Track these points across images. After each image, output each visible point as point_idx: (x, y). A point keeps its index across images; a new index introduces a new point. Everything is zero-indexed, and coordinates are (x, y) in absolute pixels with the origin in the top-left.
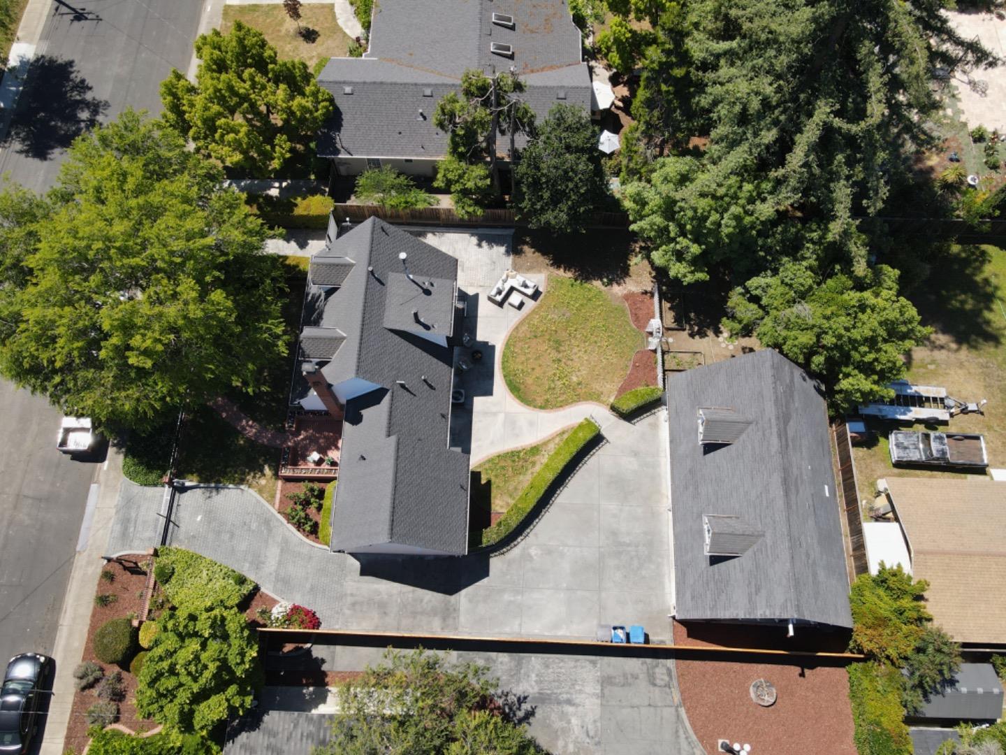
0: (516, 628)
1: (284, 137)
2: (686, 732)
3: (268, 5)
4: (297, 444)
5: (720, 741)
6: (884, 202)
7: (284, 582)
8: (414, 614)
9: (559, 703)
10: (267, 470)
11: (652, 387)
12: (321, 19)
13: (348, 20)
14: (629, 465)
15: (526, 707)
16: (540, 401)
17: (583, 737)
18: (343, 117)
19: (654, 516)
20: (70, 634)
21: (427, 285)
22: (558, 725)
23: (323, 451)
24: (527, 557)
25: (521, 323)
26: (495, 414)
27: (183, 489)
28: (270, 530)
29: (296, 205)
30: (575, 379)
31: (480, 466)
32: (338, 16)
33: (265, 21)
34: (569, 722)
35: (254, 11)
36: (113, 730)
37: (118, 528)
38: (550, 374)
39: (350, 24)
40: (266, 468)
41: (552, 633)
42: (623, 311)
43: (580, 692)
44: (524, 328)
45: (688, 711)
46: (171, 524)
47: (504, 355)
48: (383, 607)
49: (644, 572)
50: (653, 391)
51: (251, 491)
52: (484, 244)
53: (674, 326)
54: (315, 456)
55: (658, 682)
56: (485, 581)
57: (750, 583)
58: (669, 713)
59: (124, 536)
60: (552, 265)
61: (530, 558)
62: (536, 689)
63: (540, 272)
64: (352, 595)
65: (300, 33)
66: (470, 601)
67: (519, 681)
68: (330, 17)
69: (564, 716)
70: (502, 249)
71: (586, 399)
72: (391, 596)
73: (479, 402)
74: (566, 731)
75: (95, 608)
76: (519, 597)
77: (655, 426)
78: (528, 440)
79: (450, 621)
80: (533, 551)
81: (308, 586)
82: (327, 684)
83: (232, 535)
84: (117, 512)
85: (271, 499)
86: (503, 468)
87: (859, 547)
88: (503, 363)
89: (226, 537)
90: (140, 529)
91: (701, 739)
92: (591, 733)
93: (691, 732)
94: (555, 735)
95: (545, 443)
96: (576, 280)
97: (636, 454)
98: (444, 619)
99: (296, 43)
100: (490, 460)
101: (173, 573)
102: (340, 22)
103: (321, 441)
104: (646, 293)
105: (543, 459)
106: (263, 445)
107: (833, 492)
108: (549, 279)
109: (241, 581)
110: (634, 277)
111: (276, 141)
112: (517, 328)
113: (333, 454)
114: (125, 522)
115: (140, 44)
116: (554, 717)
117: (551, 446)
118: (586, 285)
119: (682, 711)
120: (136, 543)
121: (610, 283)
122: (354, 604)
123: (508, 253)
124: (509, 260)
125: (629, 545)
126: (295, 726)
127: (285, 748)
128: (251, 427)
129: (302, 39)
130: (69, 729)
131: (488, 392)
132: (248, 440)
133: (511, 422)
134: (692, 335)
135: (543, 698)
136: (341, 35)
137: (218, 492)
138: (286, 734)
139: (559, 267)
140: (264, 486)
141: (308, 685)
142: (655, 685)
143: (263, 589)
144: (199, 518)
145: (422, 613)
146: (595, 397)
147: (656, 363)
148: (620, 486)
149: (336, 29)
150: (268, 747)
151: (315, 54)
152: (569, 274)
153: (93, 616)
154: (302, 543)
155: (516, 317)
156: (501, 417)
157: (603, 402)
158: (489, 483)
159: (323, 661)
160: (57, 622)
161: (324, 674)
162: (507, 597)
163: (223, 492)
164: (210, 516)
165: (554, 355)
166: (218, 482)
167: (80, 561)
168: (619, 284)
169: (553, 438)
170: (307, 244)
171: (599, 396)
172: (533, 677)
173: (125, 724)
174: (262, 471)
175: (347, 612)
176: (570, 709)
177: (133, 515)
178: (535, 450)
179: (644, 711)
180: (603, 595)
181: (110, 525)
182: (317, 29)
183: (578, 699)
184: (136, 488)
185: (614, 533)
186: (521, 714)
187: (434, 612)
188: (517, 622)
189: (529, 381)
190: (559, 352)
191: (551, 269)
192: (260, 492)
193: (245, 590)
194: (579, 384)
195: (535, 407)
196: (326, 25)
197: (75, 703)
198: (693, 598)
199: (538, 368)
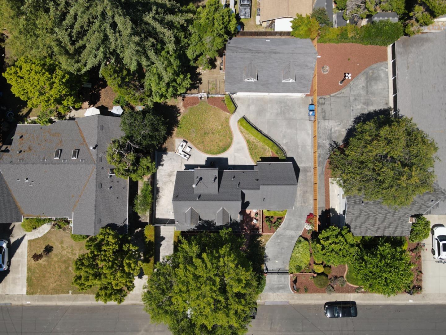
0: (310, 147)
1: (124, 246)
2: (337, 94)
3: (28, 273)
4: (249, 229)
5: (340, 84)
6: (177, 3)
7: (298, 227)
8: (306, 181)
9: (331, 133)
10: (259, 239)
11: (225, 99)
12: (38, 245)
13: (39, 232)
14: (253, 108)
15: (333, 144)
16: (229, 140)
17: (340, 126)
18: (110, 223)
19: (271, 101)
20: (317, 300)
21: (198, 179)
22: (337, 134)
23: (251, 219)
24: (286, 144)
25: (197, 147)
26: (235, 157)
27: (267, 269)
28: (281, 235)
29: (150, 241)
30: (220, 127)
31: (255, 161)
32: (36, 237)
33: (38, 273)
34: (336, 130)
35: (31, 279)
36: (346, 278)
37: (281, 291)
38: (218, 136)
39: (41, 231)
40: (258, 240)
41: (311, 135)
42: (191, 108)
43: (328, 127)
44: (199, 146)
45: (332, 93)
46: (279, 271)
47: (211, 154)
48: (305, 193)
49: (290, 105)
50: (227, 98)
51: (267, 244)
52: (162, 163)
53: (197, 90)
54: (255, 221)
55: (324, 102)
56: (295, 158)
57: (304, 68)
58: (333, 99)
59: (284, 288)
60: (171, 136)
61: (286, 143)
62: (328, 141)
63: (174, 141)
64: (301, 203)
65: (47, 254)
66: (301, 163)
67: (326, 146)
68: (37, 241)
69: (335, 132)
70: (164, 156)
71: (228, 124)
72: (301, 190)
73: (230, 163)
74: (339, 131)
75: (309, 293)
76: (300, 146)
77: (238, 99)
78: (244, 144)
79: (308, 169)
80: (284, 142)
81: (299, 219)
82: (329, 209)
83: (283, 248)
84: (275, 293)
85: (269, 236)
86: (255, 153)
87: (281, 33)
88: (214, 154)
89: (283, 250)
90: (281, 283)
91: (339, 90)
92: (339, 123)
93: (337, 93)
94: (340, 135)
95: (245, 138)
96: (178, 126)
97: (249, 106)
98: (308, 171)
99: (53, 255)
100: (253, 158)
101: (298, 266)
102: (40, 236)
103: (248, 220)
104: (183, 100)
105: (252, 138)
106: (249, 242)
107: (268, 39)
108: (178, 137)
109: (299, 241)
110: (176, 104)
111: (126, 249)
112: (199, 149)
113: (253, 215)
114: (279, 289)
115: (51, 332)
116: (335, 135)
117: (246, 136)
118: (180, 122)
119: (332, 95)
120: (286, 283)
121: (179, 113)
122: (304, 202)
123: (166, 154)
124: (170, 153)
125: (281, 109)
126: (350, 212)
127: (356, 215)
128: (242, 248)
129: (50, 253)
130: (346, 293)
131: (226, 159)
132: (248, 248)
133: (238, 151)
134: (201, 83)
135: (330, 138)
136: (49, 234)
137: (267, 256)
138: (352, 215)
139: (172, 133)
140: (265, 240)
141: (330, 215)
142: (325, 103)
143: (301, 234)
144: (277, 262)
145: (306, 179)
146: (227, 120)
147: (213, 97)
148: (261, 112)
149: (45, 237)
150: (356, 221)
151: (60, 246)
152: (175, 129)
153: (311, 293)
154: (285, 223)
155: (195, 150)
156: (236, 154)
157: (229, 117)
158: (261, 158)
159: (322, 211)
160: (313, 305)
161: (326, 210)
162: (300, 151)
163: (267, 254)
164: (276, 258)
165: (211, 135)
166: (264, 257)
167: (292, 302)
168: (180, 110)
169: (244, 135)
170: (162, 237)
171: (227, 118)
172: (324, 141)
173: (344, 274)
174: (259, 241)
175: (307, 204)
176: (333, 130)
177: (276, 286)
178: (248, 142)
179: (332, 107)
180: (298, 118)
181: (280, 294)
182: (44, 247)
183: (330, 127)
184: (266, 287)
185: (277, 114)
186: (335, 146)
187: (306, 175)
188: (308, 147)
189: (221, 144)
190: (209, 133)
191: (173, 136)
192: (267, 240)
193: (302, 239)
194: (222, 125)
195: (232, 142)
196: (42, 242)
197: (339, 293)
198: (304, 88)
199: (216, 141)
